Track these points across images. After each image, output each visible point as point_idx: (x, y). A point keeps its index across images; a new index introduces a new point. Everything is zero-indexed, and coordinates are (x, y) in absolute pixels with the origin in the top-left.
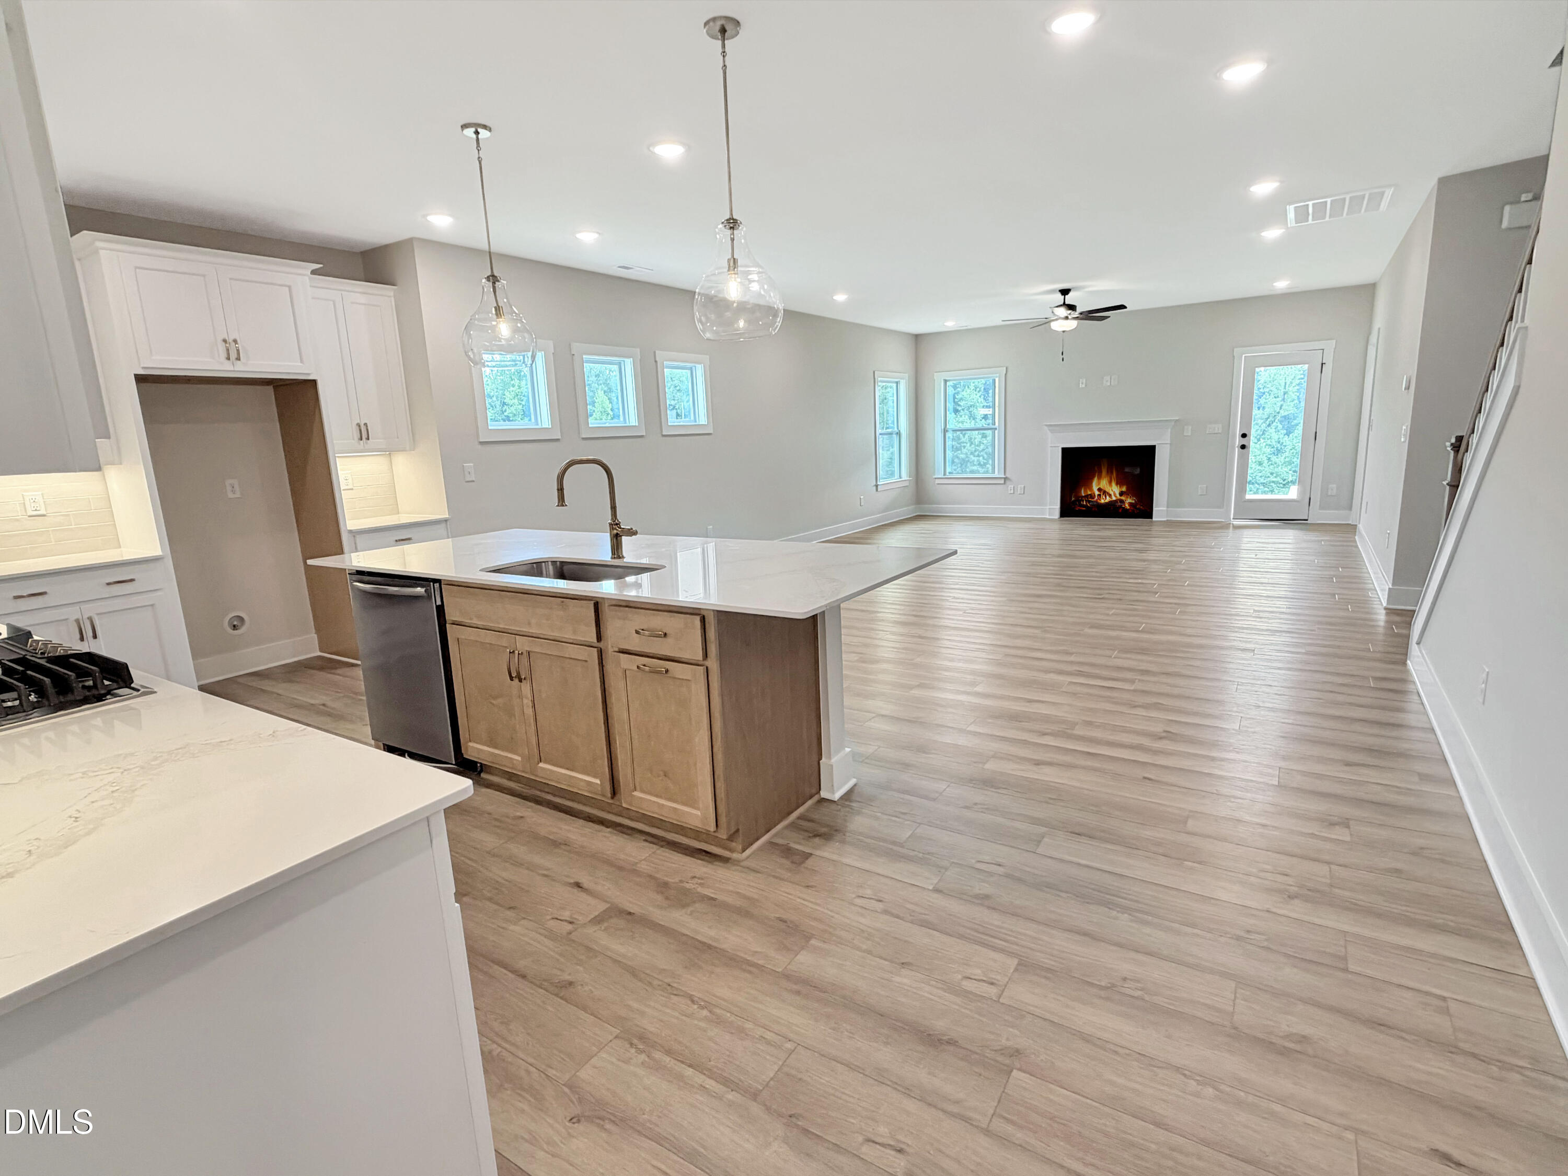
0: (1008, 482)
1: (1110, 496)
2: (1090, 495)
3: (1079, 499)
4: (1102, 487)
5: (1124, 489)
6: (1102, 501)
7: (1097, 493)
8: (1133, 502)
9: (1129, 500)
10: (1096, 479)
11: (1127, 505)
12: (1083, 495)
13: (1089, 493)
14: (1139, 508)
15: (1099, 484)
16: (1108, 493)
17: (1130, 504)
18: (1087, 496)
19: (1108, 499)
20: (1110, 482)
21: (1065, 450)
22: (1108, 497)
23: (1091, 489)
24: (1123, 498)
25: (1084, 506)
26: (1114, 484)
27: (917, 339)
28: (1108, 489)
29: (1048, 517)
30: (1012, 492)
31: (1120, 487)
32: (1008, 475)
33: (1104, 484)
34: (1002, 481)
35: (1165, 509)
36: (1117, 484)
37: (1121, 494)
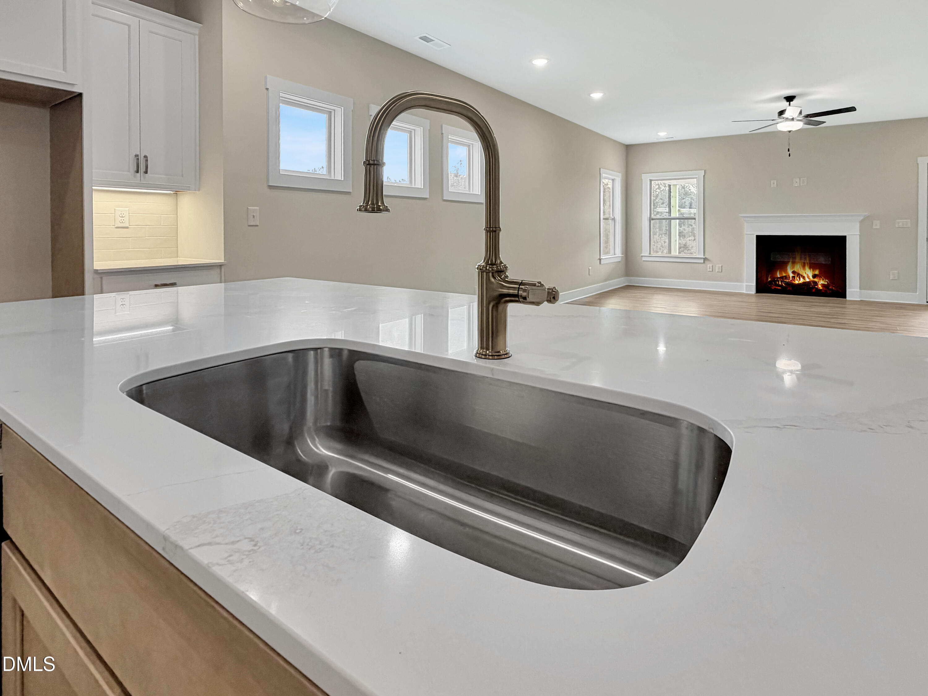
0: (706, 262)
1: (804, 278)
2: (785, 276)
3: (775, 280)
4: (796, 270)
5: (817, 272)
6: (797, 282)
7: (791, 275)
8: (826, 283)
9: (822, 282)
10: (790, 263)
11: (820, 286)
12: (779, 276)
13: (784, 275)
14: (832, 289)
15: (793, 267)
16: (802, 276)
17: (823, 285)
18: (782, 278)
19: (802, 280)
20: (804, 267)
21: (758, 237)
22: (801, 279)
23: (786, 271)
24: (816, 280)
25: (779, 285)
26: (807, 268)
27: (629, 149)
28: (802, 272)
29: (744, 292)
30: (711, 270)
31: (813, 271)
32: (707, 256)
33: (798, 268)
34: (702, 261)
35: (858, 290)
36: (810, 268)
37: (814, 276)
